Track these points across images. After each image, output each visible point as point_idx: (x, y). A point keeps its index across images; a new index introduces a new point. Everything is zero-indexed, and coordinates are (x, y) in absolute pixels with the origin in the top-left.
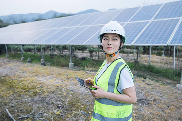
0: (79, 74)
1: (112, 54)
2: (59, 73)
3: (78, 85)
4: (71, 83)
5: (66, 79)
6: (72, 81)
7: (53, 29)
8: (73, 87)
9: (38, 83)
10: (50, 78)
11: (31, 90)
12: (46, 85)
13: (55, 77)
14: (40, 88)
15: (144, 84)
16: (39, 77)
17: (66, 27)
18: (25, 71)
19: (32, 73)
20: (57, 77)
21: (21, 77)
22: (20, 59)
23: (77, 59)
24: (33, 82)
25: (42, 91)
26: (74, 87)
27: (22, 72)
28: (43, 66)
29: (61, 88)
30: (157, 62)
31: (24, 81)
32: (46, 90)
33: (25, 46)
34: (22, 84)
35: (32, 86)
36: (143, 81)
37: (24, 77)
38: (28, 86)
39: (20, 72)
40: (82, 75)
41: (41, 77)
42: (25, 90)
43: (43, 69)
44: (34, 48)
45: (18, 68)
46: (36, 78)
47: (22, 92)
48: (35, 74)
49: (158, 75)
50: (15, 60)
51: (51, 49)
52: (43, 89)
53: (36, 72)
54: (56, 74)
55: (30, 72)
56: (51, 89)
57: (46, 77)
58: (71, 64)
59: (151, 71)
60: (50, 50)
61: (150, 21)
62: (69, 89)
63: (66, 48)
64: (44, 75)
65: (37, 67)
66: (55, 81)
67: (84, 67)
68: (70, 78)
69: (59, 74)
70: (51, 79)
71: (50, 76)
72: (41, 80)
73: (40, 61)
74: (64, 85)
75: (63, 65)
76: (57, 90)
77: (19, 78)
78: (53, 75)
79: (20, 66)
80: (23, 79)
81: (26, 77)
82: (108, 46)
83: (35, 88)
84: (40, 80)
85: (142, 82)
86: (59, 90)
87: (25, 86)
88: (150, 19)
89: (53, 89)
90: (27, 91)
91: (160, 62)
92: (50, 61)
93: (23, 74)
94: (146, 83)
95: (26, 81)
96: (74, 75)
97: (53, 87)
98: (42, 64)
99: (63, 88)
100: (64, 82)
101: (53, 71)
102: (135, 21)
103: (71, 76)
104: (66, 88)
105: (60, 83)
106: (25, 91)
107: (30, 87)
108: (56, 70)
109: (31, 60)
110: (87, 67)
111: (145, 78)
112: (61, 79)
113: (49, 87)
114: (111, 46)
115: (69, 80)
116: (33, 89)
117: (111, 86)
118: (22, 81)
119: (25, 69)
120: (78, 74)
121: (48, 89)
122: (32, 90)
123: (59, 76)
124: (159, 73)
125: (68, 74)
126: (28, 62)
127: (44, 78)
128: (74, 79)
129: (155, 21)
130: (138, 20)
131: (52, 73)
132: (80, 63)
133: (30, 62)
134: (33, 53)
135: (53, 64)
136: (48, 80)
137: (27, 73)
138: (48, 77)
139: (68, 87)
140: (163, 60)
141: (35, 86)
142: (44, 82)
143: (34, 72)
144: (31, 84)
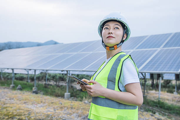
0: (76, 104)
1: (113, 47)
2: (53, 101)
3: (73, 115)
4: (65, 112)
5: (60, 108)
6: (66, 110)
7: (50, 54)
8: (66, 117)
9: (25, 110)
10: (41, 106)
11: (15, 117)
12: (35, 113)
13: (47, 106)
14: (27, 115)
15: (153, 118)
16: (28, 104)
17: (65, 53)
18: (12, 98)
19: (20, 101)
20: (49, 106)
21: (7, 104)
22: (9, 87)
23: (75, 90)
24: (19, 109)
25: (28, 118)
26: (68, 117)
27: (8, 99)
28: (34, 94)
29: (53, 116)
30: (168, 100)
31: (9, 108)
32: (34, 117)
33: (17, 74)
34: (6, 110)
35: (18, 113)
36: (152, 115)
37: (10, 104)
38: (13, 113)
39: (6, 98)
40: (79, 105)
41: (30, 105)
42: (8, 116)
43: (34, 97)
44: (28, 77)
45: (5, 95)
46: (24, 105)
47: (4, 118)
48: (23, 102)
49: (170, 112)
50: (4, 87)
51: (47, 79)
52: (30, 116)
53: (26, 100)
54: (48, 103)
55: (17, 100)
56: (40, 117)
57: (36, 104)
58: (67, 94)
59: (161, 107)
60: (45, 80)
61: (159, 49)
62: (61, 118)
63: (64, 78)
64: (34, 103)
65: (27, 95)
66: (46, 110)
67: (82, 98)
68: (65, 107)
69: (52, 103)
70: (42, 108)
71: (42, 104)
72: (30, 107)
73: (32, 89)
74: (56, 114)
75: (57, 95)
76: (47, 118)
77: (4, 104)
78: (45, 103)
79: (8, 93)
80: (8, 105)
81: (13, 104)
82: (108, 35)
83: (21, 115)
84: (28, 107)
85: (150, 116)
86: (49, 118)
87: (10, 112)
88: (159, 47)
89: (42, 117)
90: (11, 117)
91: (172, 100)
92: (43, 90)
93: (10, 101)
94: (155, 118)
95: (11, 107)
96: (69, 104)
97: (43, 115)
98: (34, 92)
99: (55, 116)
100: (57, 111)
101: (45, 99)
102: (141, 48)
103: (65, 105)
104: (58, 117)
105: (52, 112)
106: (9, 118)
107: (15, 114)
108: (49, 99)
109: (21, 88)
110: (86, 98)
111: (155, 113)
112: (54, 108)
113: (37, 115)
114: (111, 35)
115: (63, 109)
116: (18, 115)
117: (111, 82)
118: (6, 107)
119: (13, 96)
120: (74, 104)
121: (36, 117)
122: (17, 117)
123: (51, 105)
124: (171, 110)
125: (62, 103)
126: (18, 89)
127: (34, 105)
128: (69, 108)
129: (164, 50)
130: (145, 48)
131: (44, 101)
132: (78, 94)
133: (20, 89)
134: (25, 82)
135: (46, 93)
136: (38, 108)
137: (15, 100)
138: (39, 105)
139: (61, 116)
140: (175, 98)
141: (21, 113)
142: (33, 110)
143: (23, 100)
144: (17, 110)
